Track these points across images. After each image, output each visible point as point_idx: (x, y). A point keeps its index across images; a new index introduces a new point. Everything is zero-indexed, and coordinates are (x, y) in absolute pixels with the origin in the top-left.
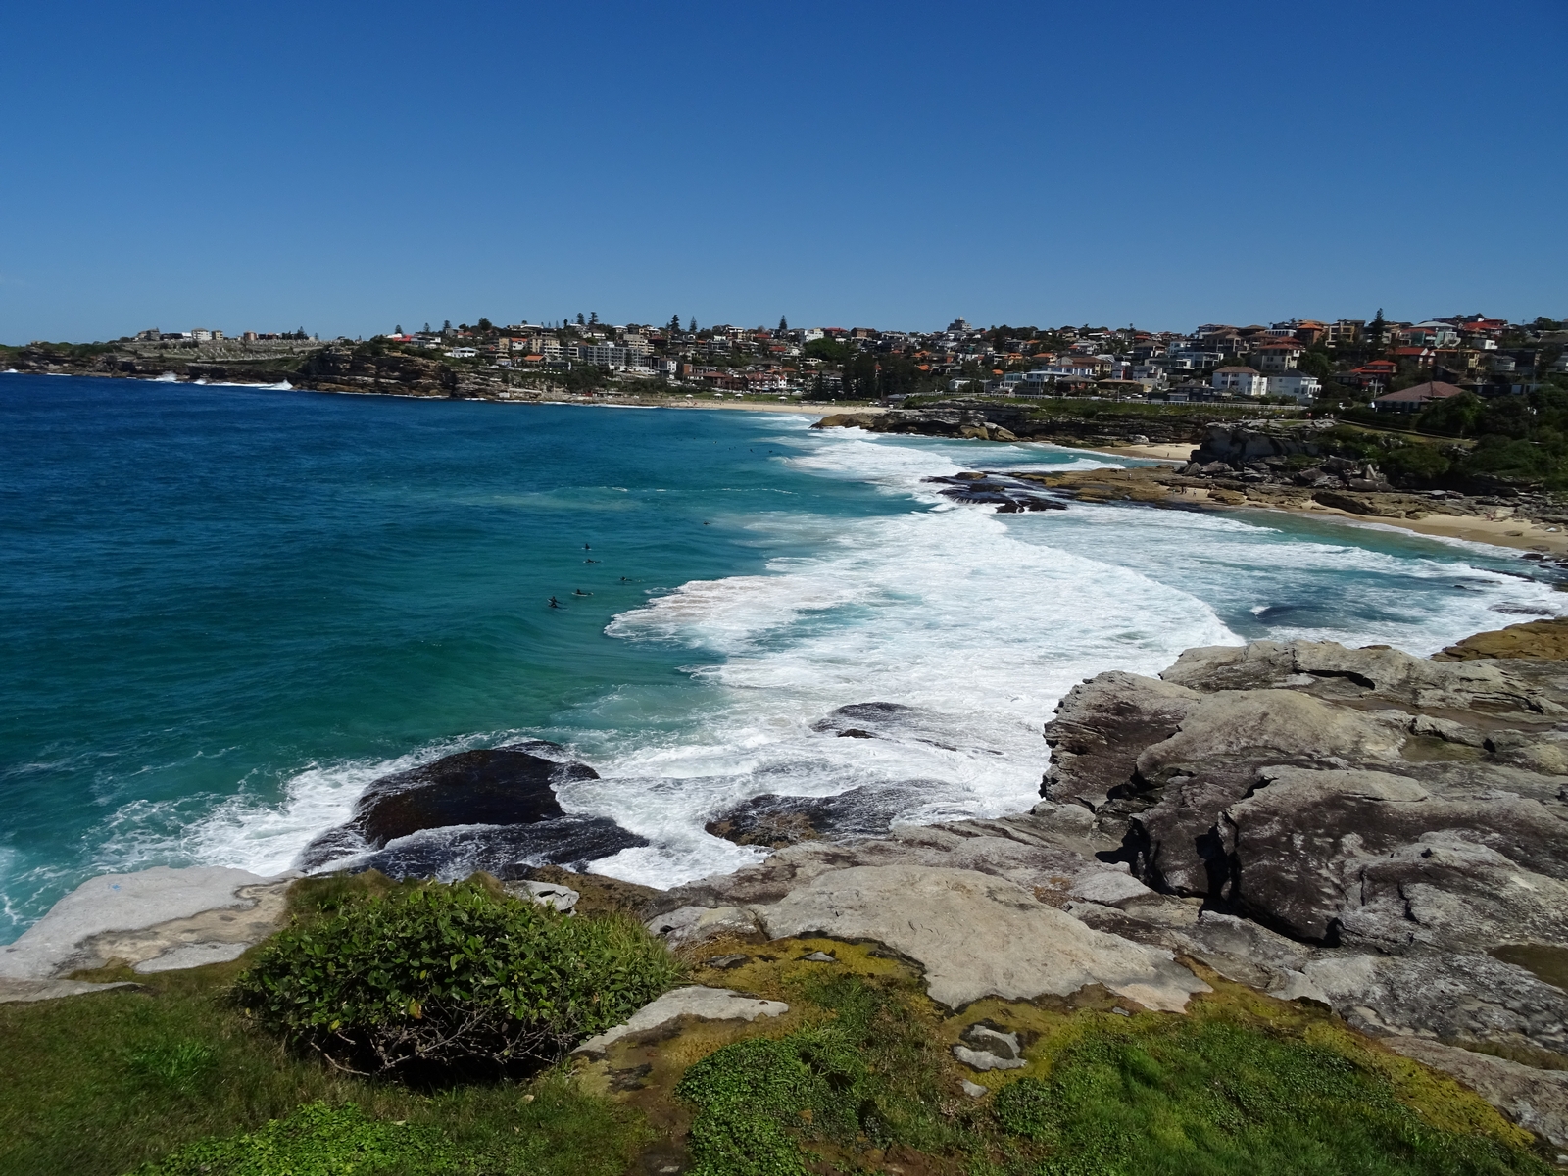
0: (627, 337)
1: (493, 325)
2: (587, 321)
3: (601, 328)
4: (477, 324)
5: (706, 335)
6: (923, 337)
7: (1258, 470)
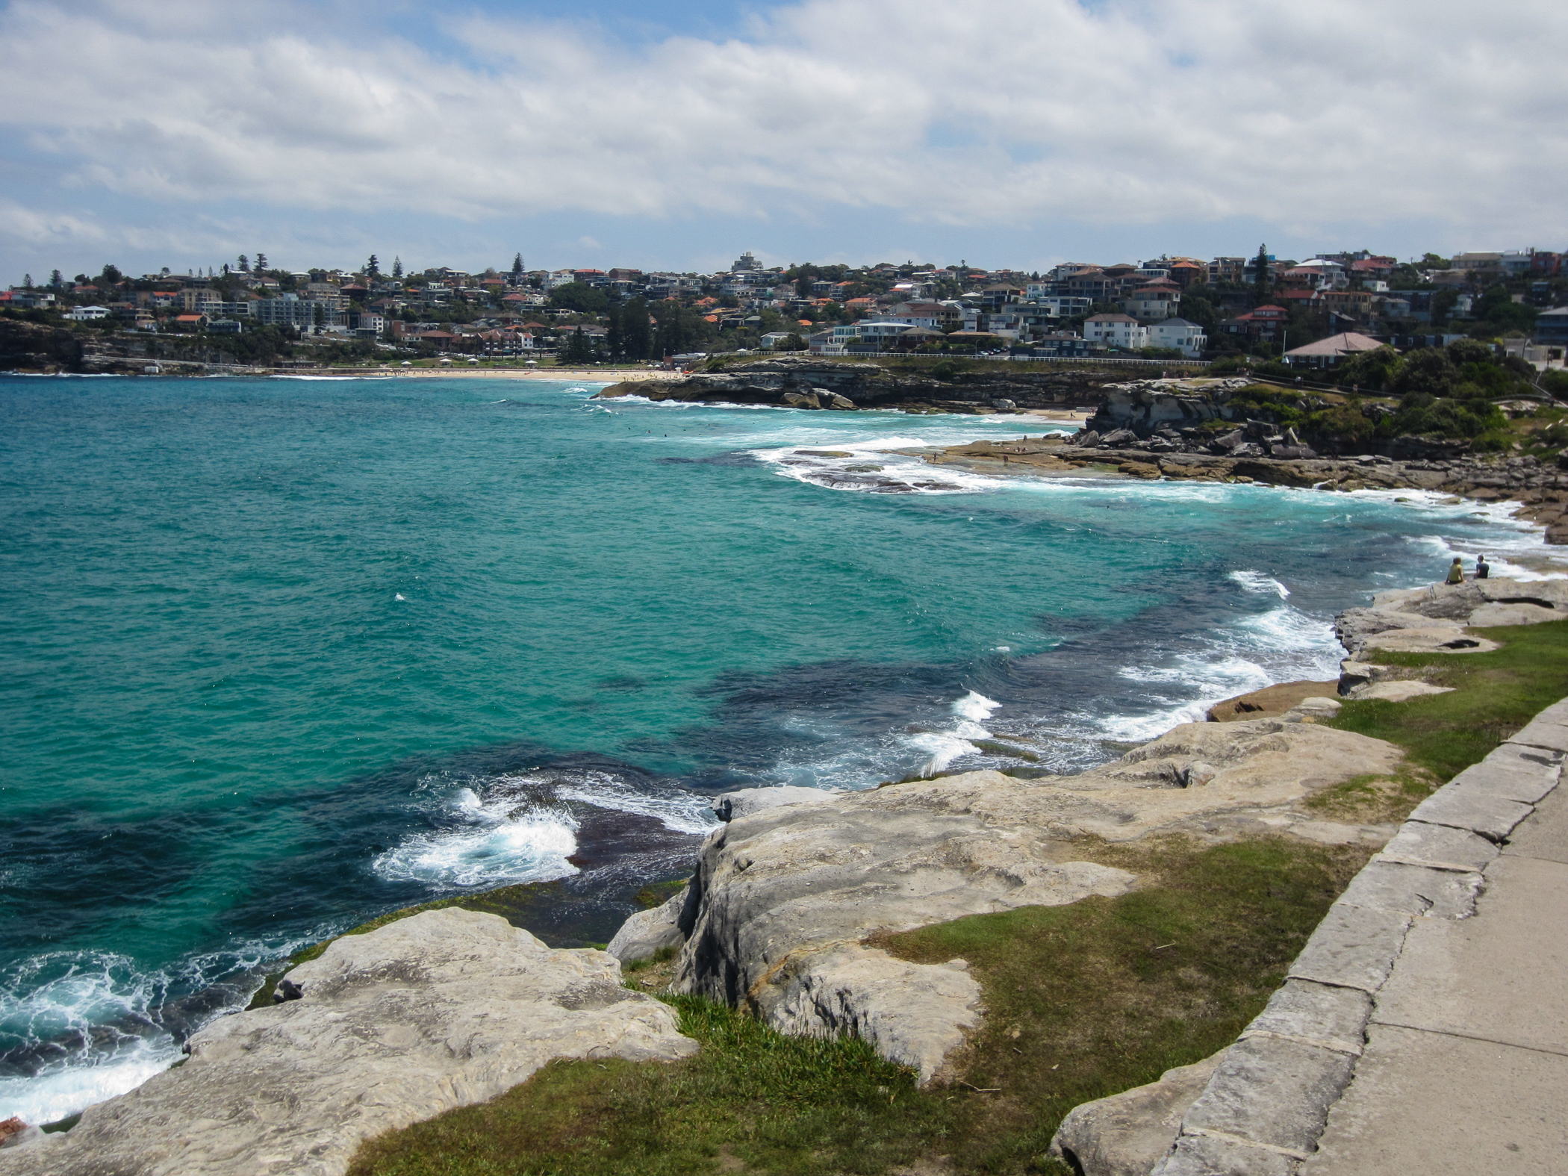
0: (313, 287)
1: (124, 274)
2: (252, 267)
3: (274, 275)
4: (100, 273)
5: (414, 281)
6: (703, 278)
7: (1168, 438)
